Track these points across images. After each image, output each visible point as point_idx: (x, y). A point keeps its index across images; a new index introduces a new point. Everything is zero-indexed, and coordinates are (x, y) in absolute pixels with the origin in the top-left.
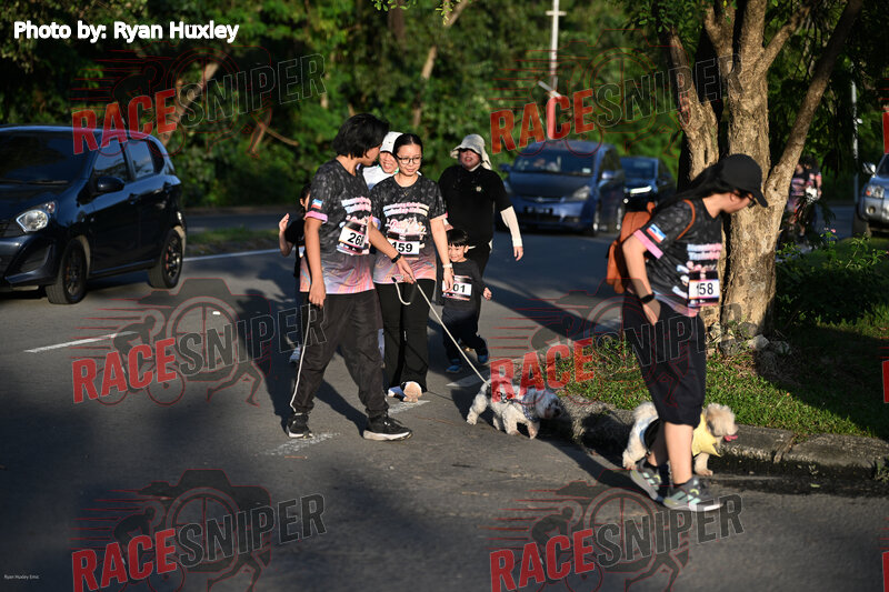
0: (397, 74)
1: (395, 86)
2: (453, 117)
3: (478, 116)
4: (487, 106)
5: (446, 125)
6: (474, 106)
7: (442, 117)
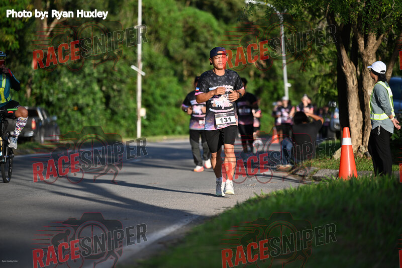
0: (22, 66)
1: (21, 73)
2: (52, 91)
3: (65, 90)
4: (70, 84)
5: (47, 96)
6: (62, 84)
7: (45, 92)
